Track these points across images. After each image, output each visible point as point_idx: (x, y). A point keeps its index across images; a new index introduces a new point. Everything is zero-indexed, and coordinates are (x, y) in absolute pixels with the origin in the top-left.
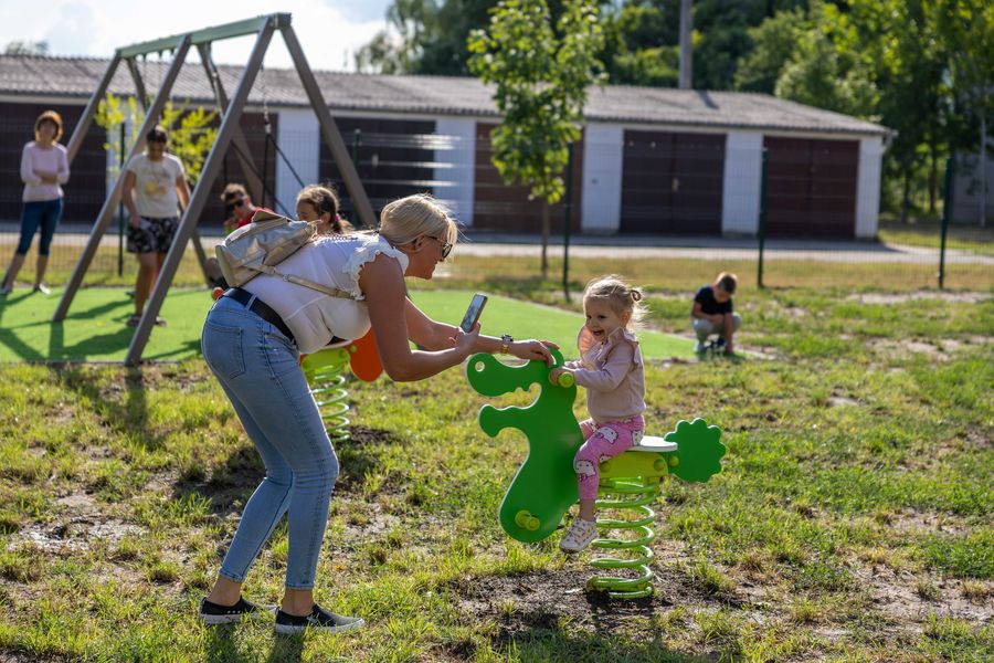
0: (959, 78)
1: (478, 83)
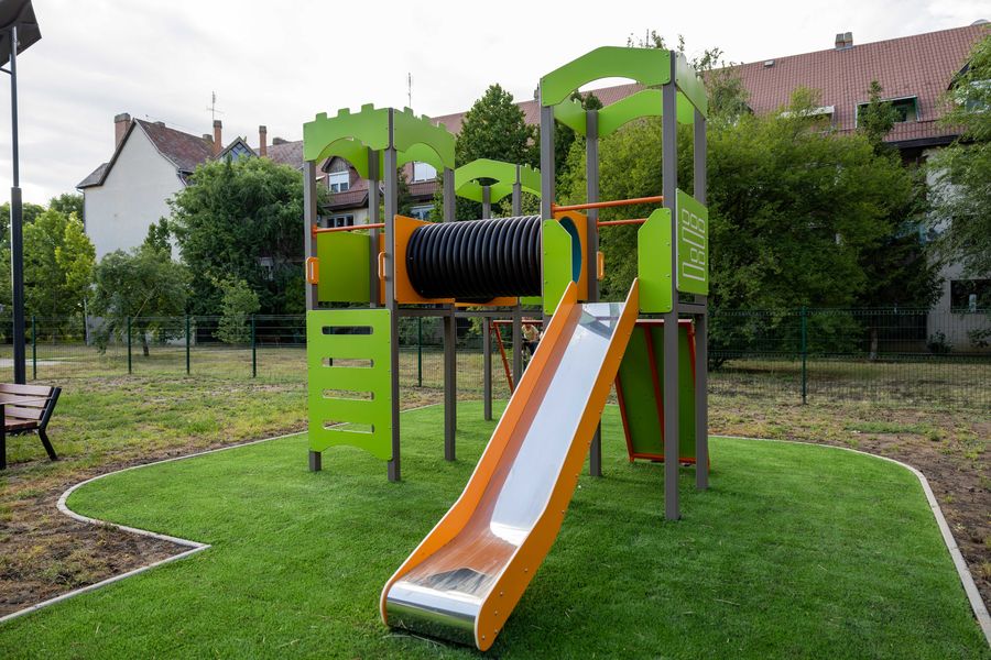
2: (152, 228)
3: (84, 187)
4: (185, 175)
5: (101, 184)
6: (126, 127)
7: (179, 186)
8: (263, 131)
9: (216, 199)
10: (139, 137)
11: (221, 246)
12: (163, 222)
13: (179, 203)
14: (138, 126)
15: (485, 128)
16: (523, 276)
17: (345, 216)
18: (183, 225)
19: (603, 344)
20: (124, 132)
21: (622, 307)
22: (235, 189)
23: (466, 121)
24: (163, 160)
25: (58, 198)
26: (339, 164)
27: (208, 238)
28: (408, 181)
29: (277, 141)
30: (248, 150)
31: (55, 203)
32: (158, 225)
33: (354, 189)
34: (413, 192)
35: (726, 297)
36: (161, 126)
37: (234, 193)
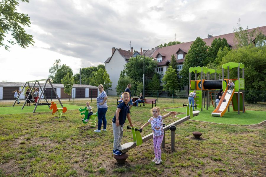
0: (105, 83)
1: (62, 84)
2: (122, 72)
3: (105, 63)
4: (127, 60)
5: (109, 62)
6: (114, 50)
7: (125, 63)
8: (141, 49)
9: (134, 65)
10: (117, 52)
11: (136, 75)
12: (124, 70)
13: (126, 66)
14: (117, 50)
15: (196, 47)
16: (219, 86)
17: (161, 67)
18: (127, 71)
19: (230, 96)
20: (114, 51)
21: (233, 91)
22: (138, 63)
23: (191, 46)
24: (122, 57)
25: (99, 65)
26: (160, 56)
27: (133, 73)
28: (176, 60)
29: (144, 51)
30: (138, 53)
31: (98, 66)
32: (123, 71)
33: (163, 61)
34: (177, 62)
35: (257, 88)
36: (120, 49)
37: (138, 64)
